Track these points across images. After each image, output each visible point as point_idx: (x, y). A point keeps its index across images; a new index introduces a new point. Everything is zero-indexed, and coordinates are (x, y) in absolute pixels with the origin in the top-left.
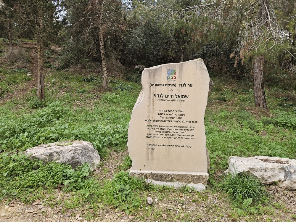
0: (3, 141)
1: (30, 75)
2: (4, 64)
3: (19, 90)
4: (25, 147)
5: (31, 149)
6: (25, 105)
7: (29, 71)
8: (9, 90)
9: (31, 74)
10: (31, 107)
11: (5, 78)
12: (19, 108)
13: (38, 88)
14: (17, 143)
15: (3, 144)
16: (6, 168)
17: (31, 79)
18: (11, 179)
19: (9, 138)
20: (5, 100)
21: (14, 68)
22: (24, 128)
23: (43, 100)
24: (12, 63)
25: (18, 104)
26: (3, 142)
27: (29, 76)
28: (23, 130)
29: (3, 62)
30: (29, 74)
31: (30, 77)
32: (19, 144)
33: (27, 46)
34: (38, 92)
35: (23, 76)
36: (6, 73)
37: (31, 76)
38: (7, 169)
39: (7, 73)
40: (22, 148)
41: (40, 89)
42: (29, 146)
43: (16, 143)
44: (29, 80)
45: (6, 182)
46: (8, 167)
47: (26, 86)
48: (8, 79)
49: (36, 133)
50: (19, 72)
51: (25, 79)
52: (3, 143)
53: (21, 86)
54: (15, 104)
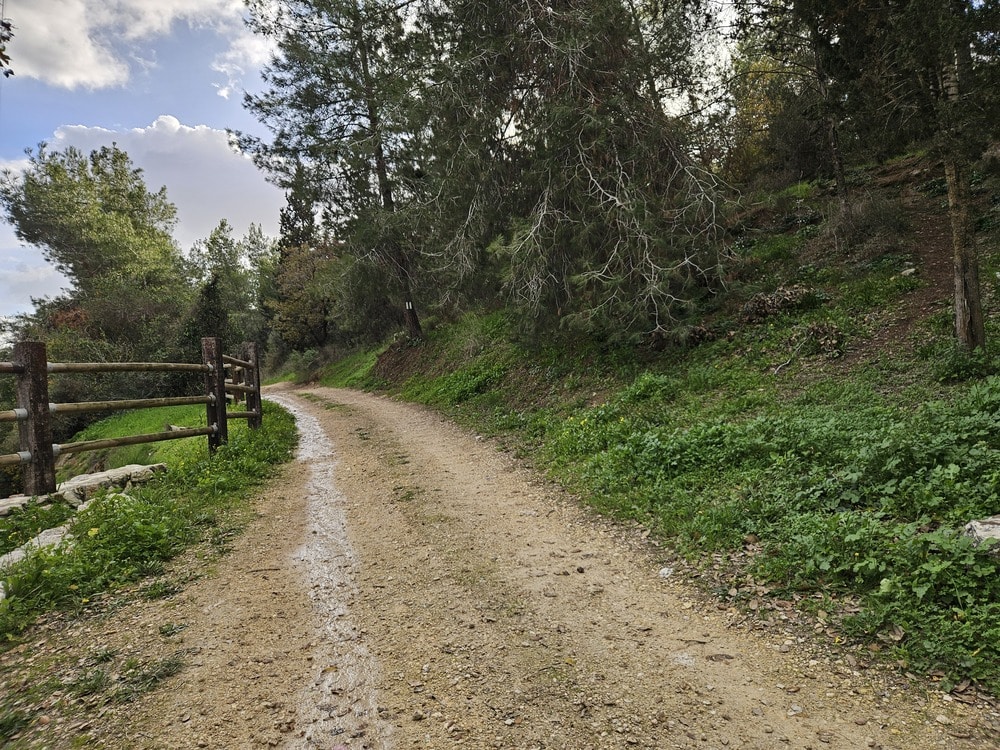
0: (881, 487)
1: (912, 270)
2: (828, 255)
3: (886, 326)
4: (958, 513)
5: (985, 523)
6: (917, 371)
7: (907, 260)
8: (856, 330)
9: (914, 266)
10: (941, 379)
11: (837, 294)
12: (901, 385)
13: (959, 311)
14: (929, 498)
15: (884, 496)
16: (917, 572)
17: (919, 284)
18: (941, 611)
19: (900, 478)
20: (849, 361)
21: (860, 261)
22: (940, 447)
23: (978, 350)
24: (851, 246)
25: (892, 369)
26: (883, 489)
27: (911, 274)
28: (937, 454)
29: (825, 250)
30: (910, 267)
31: (914, 280)
32: (936, 501)
33: (887, 179)
34: (959, 324)
35: (892, 279)
36: (838, 279)
37: (916, 273)
38: (920, 575)
39: (843, 280)
40: (946, 517)
41: (964, 312)
42: (974, 512)
43: (924, 497)
44: (912, 290)
45: (927, 616)
46: (923, 571)
47: (904, 309)
48: (849, 297)
49: (986, 467)
50: (875, 268)
51: (900, 287)
52: (883, 492)
53: (890, 314)
54: (884, 372)
